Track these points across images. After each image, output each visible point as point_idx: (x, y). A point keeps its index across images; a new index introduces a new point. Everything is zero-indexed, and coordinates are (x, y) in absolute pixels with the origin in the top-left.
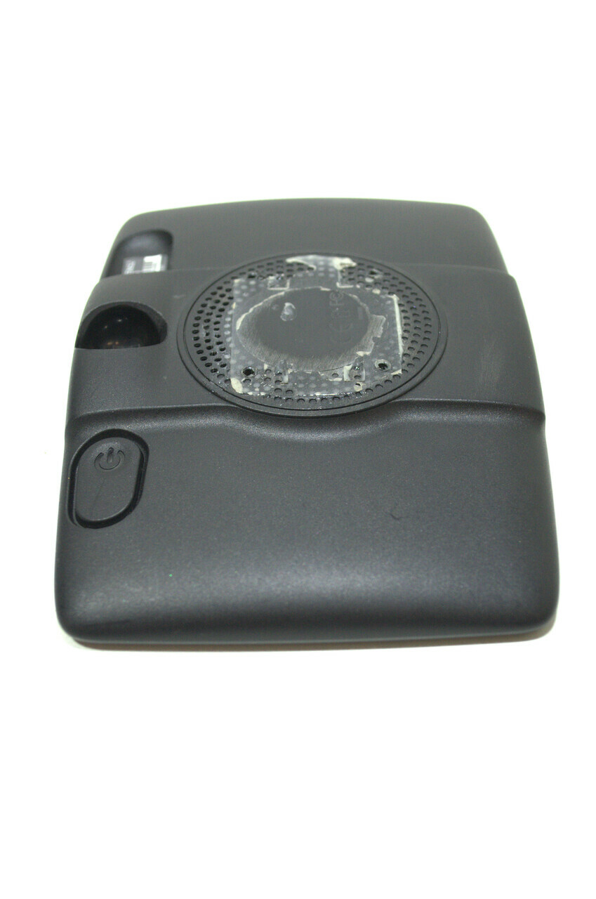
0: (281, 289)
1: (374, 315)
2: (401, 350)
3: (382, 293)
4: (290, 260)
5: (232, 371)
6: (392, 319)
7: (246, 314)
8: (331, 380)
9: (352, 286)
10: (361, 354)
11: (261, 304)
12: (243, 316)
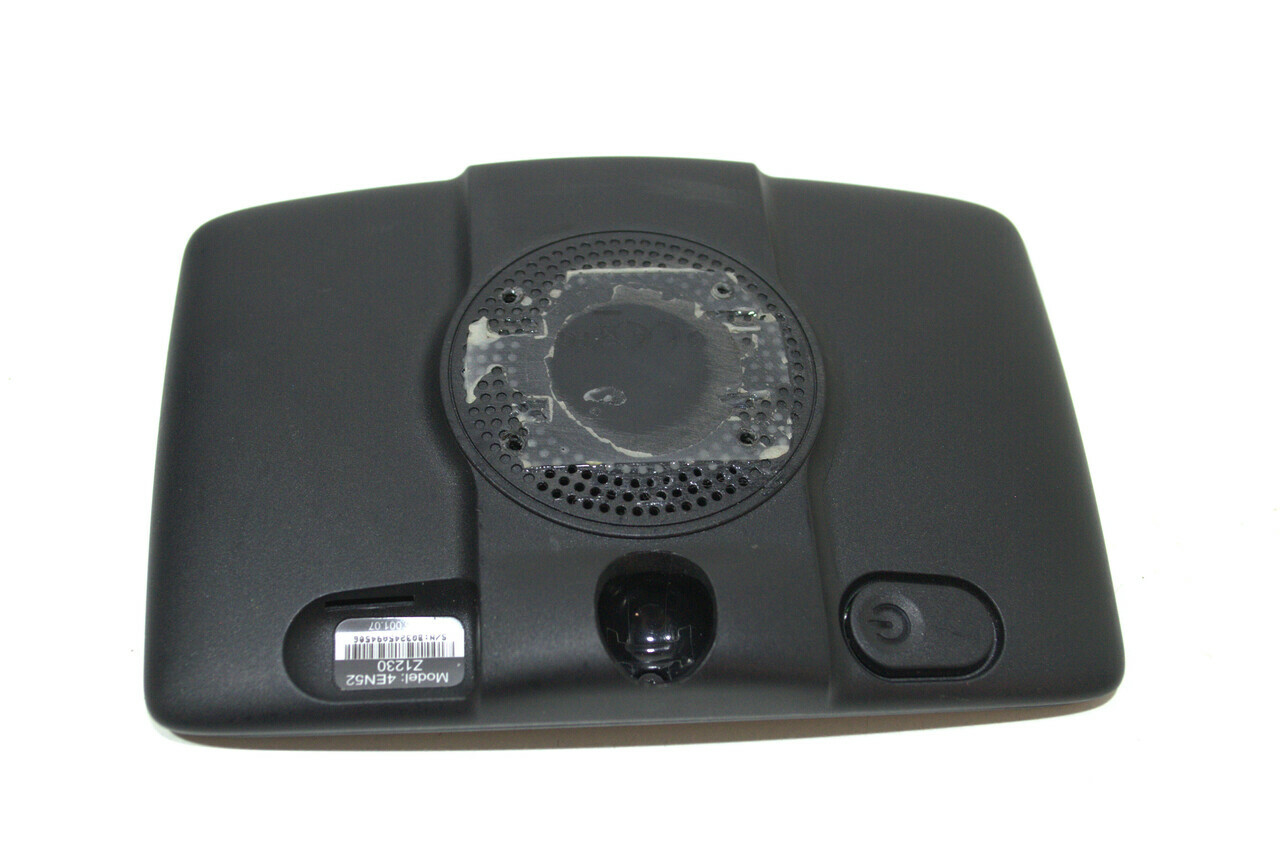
0: (551, 406)
1: (613, 297)
2: (689, 270)
3: (560, 287)
4: (471, 398)
5: (745, 458)
6: (618, 278)
7: (613, 445)
8: (757, 346)
9: (544, 322)
10: (699, 313)
11: (590, 430)
12: (620, 450)
